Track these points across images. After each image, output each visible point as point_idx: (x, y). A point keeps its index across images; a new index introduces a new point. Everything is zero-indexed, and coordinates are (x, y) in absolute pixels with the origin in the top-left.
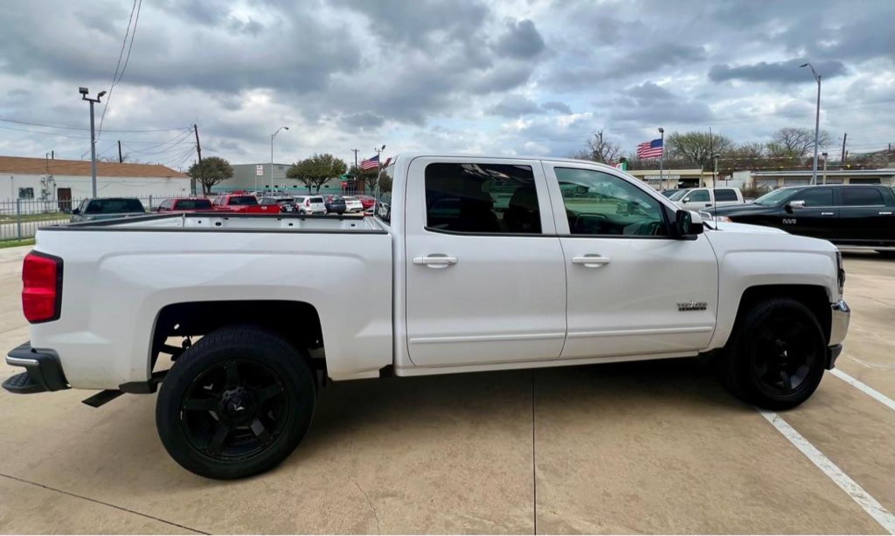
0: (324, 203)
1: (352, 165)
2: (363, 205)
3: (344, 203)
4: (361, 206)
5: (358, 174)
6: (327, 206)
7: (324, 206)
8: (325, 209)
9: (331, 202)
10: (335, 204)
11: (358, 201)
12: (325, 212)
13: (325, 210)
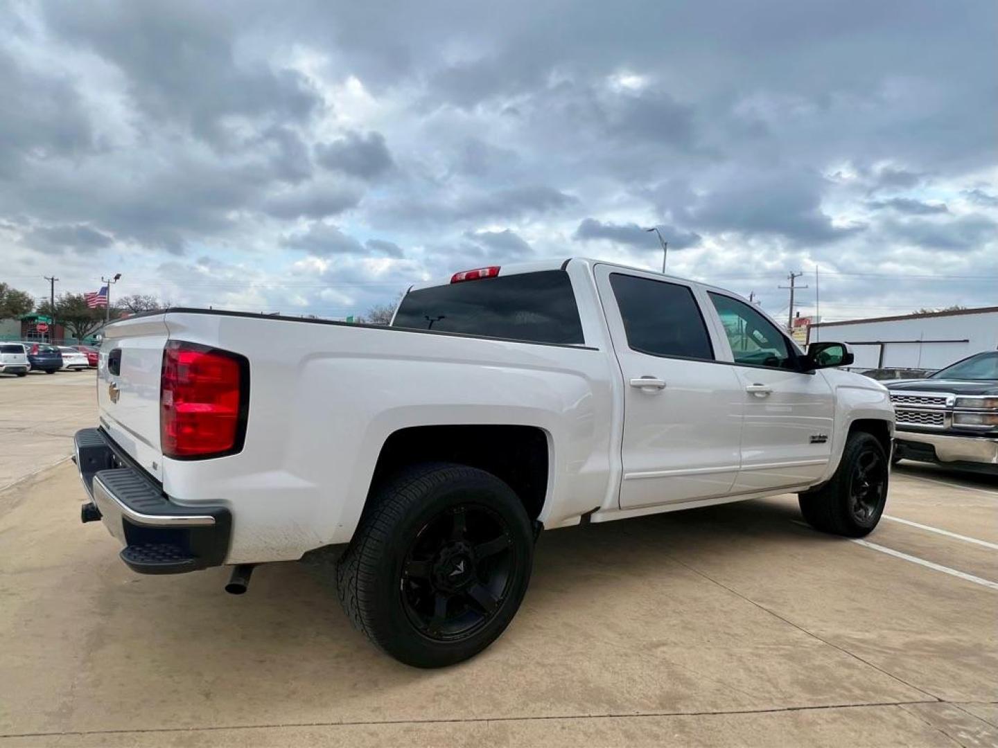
0: (26, 354)
1: (44, 300)
2: (89, 360)
3: (60, 356)
4: (87, 362)
5: (55, 315)
6: (30, 358)
7: (26, 358)
8: (28, 363)
9: (36, 353)
10: (43, 356)
11: (81, 354)
12: (29, 368)
13: (28, 365)
